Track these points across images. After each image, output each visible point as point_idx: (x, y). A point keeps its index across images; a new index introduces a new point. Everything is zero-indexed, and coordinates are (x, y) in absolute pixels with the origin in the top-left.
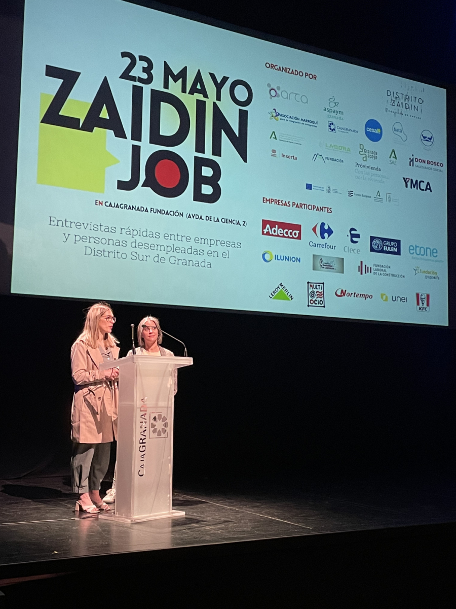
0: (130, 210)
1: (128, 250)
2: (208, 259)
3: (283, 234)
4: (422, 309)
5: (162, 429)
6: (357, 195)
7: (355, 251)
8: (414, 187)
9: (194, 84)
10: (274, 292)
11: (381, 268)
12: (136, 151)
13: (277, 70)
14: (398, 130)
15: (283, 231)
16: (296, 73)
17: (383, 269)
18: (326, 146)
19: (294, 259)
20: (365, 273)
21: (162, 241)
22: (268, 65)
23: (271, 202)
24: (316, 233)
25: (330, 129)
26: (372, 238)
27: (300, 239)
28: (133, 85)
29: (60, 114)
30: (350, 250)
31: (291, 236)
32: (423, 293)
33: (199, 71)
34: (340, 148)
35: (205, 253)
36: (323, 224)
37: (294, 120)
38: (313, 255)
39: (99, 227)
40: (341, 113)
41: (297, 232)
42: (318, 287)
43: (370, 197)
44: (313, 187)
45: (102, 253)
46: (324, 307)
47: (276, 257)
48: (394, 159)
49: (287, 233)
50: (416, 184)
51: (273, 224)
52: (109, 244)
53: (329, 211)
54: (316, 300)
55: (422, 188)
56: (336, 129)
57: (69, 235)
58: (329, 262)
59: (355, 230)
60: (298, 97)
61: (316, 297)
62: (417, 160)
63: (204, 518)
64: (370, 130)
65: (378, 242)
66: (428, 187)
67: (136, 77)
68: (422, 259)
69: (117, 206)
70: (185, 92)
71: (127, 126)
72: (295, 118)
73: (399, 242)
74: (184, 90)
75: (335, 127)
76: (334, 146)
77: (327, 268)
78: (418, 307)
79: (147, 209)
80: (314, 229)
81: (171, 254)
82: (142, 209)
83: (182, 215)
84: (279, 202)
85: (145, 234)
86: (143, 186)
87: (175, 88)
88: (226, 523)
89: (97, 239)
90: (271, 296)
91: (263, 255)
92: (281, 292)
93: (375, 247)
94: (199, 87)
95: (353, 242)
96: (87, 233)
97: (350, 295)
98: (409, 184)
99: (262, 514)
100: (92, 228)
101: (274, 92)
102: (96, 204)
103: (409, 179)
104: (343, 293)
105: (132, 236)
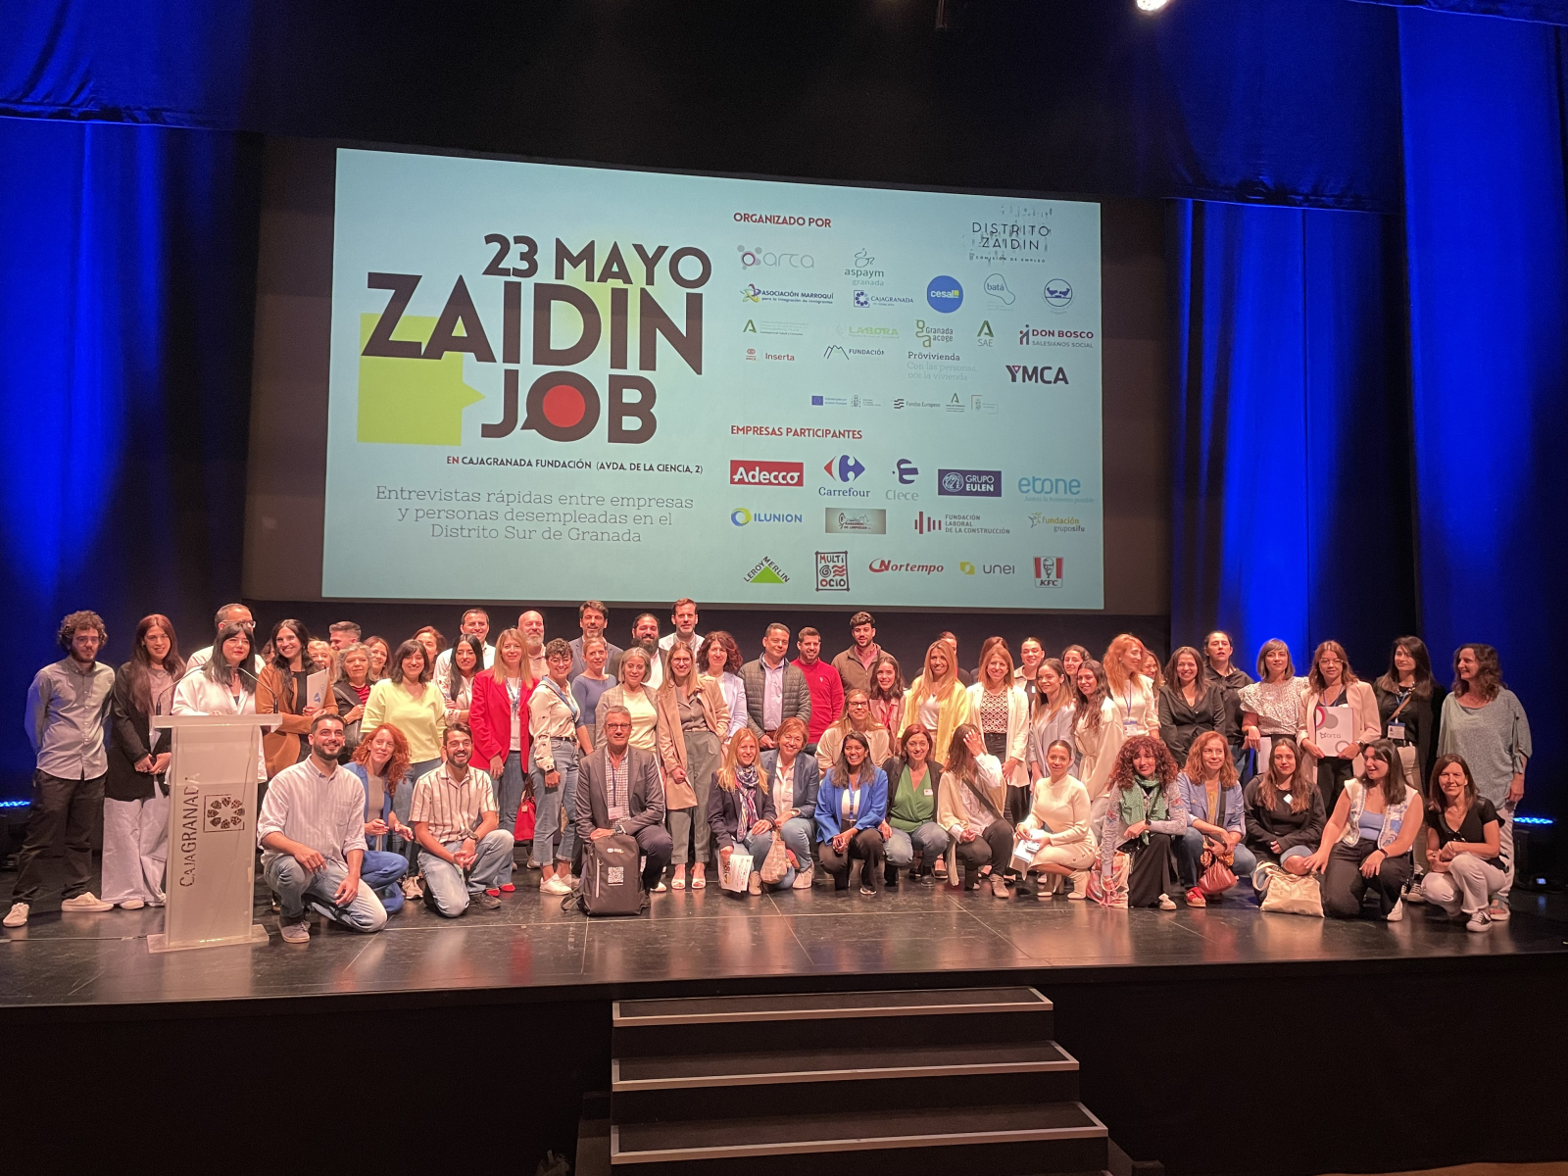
0: (503, 466)
1: (501, 524)
2: (635, 529)
3: (769, 479)
4: (1046, 583)
6: (911, 404)
7: (909, 496)
8: (1030, 379)
10: (753, 572)
11: (961, 521)
12: (511, 378)
13: (755, 221)
14: (996, 288)
15: (770, 474)
16: (792, 222)
17: (966, 521)
18: (850, 331)
19: (789, 518)
20: (929, 530)
21: (556, 507)
22: (738, 217)
24: (831, 474)
25: (858, 302)
26: (942, 473)
27: (802, 485)
28: (506, 282)
30: (896, 496)
31: (785, 482)
32: (1049, 555)
33: (615, 243)
34: (878, 331)
35: (630, 520)
36: (845, 459)
37: (789, 298)
38: (827, 509)
39: (453, 495)
40: (881, 273)
41: (796, 475)
42: (836, 559)
43: (938, 405)
44: (824, 401)
45: (459, 532)
46: (848, 589)
47: (757, 517)
48: (988, 338)
49: (776, 478)
50: (1035, 374)
51: (749, 466)
52: (469, 518)
53: (858, 436)
54: (832, 580)
55: (1046, 378)
56: (869, 302)
57: (407, 509)
58: (858, 518)
59: (910, 462)
60: (796, 260)
61: (832, 574)
62: (1035, 333)
64: (938, 294)
65: (953, 478)
66: (1061, 376)
68: (1046, 500)
69: (482, 462)
71: (496, 342)
72: (789, 295)
73: (997, 475)
74: (590, 277)
75: (867, 299)
76: (867, 329)
77: (853, 528)
78: (1039, 580)
79: (530, 462)
80: (828, 468)
81: (572, 524)
82: (523, 463)
83: (590, 466)
85: (527, 499)
86: (523, 428)
87: (574, 277)
90: (748, 578)
91: (733, 516)
92: (767, 571)
93: (950, 487)
95: (902, 481)
96: (436, 504)
97: (898, 568)
98: (1019, 376)
100: (443, 497)
101: (749, 258)
102: (448, 463)
103: (1019, 367)
104: (885, 566)
105: (507, 503)
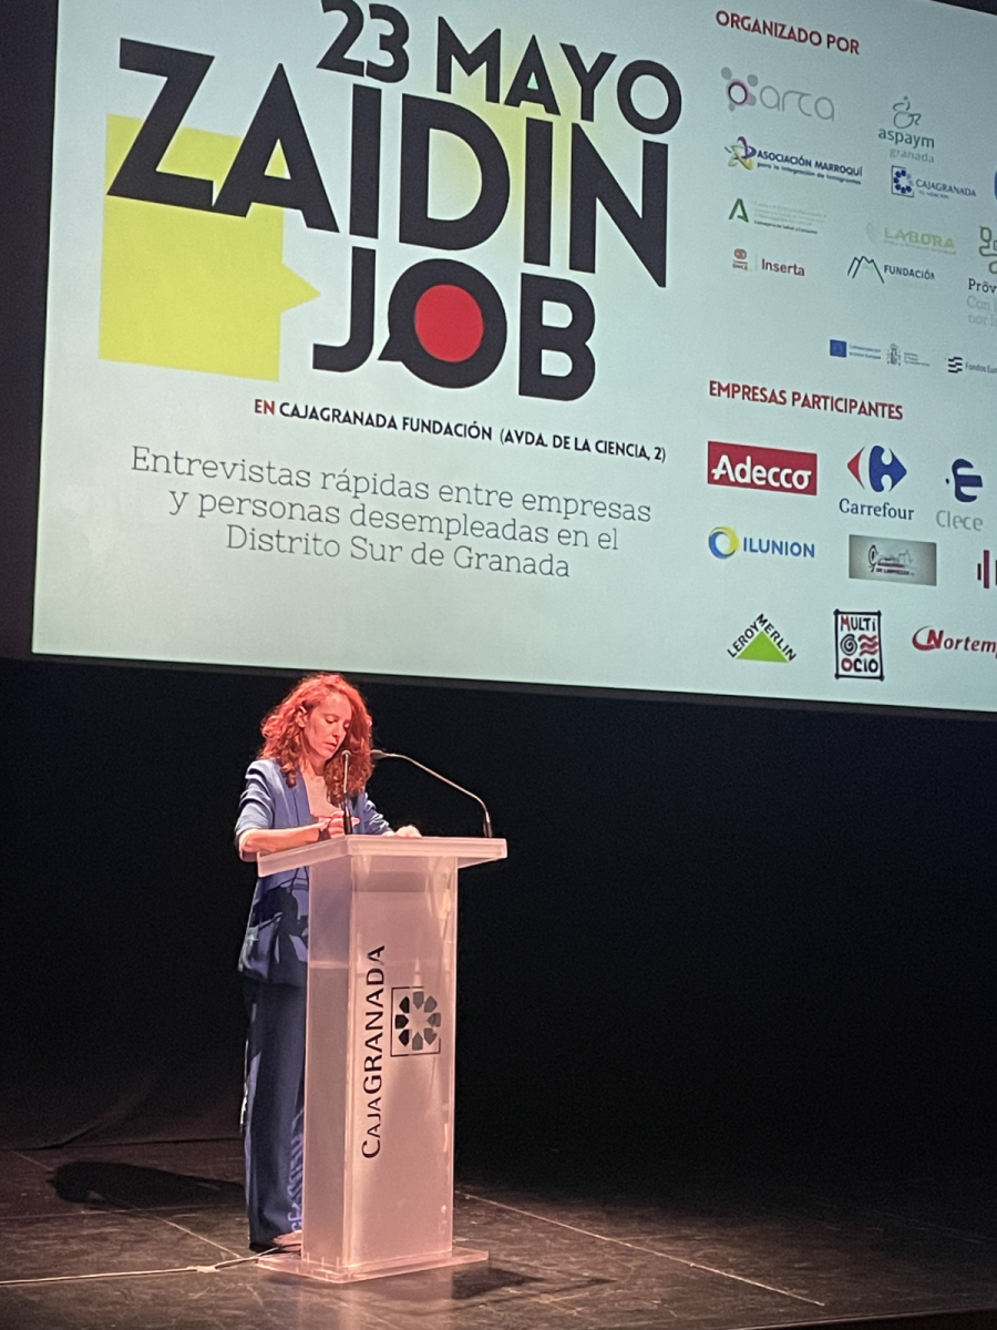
0: (347, 424)
1: (344, 532)
2: (561, 553)
3: (766, 479)
5: (425, 1030)
6: (972, 368)
7: (969, 523)
9: (521, 78)
10: (742, 640)
12: (364, 264)
13: (748, 29)
15: (767, 471)
16: (803, 36)
18: (886, 236)
19: (796, 549)
21: (434, 506)
22: (723, 18)
23: (734, 392)
24: (857, 476)
25: (898, 187)
27: (814, 493)
28: (355, 86)
29: (159, 169)
30: (952, 522)
31: (789, 486)
33: (534, 37)
34: (926, 239)
35: (553, 536)
36: (877, 452)
37: (797, 167)
38: (851, 536)
39: (265, 473)
40: (930, 142)
41: (806, 474)
42: (864, 624)
44: (848, 350)
45: (274, 542)
46: (881, 677)
47: (748, 544)
49: (776, 477)
51: (737, 453)
52: (291, 518)
53: (896, 414)
54: (858, 660)
56: (914, 188)
57: (185, 494)
58: (896, 556)
59: (969, 465)
60: (808, 104)
61: (859, 650)
63: (536, 1269)
67: (363, 63)
69: (314, 415)
70: (497, 101)
71: (340, 197)
72: (798, 162)
74: (492, 95)
75: (911, 182)
76: (910, 233)
77: (889, 571)
79: (392, 420)
80: (853, 466)
81: (458, 540)
82: (381, 421)
83: (489, 436)
84: (754, 394)
85: (388, 487)
86: (381, 358)
87: (467, 90)
88: (597, 1287)
89: (259, 504)
90: (734, 651)
91: (712, 540)
92: (760, 640)
94: (533, 84)
95: (961, 497)
96: (236, 488)
97: (953, 644)
99: (692, 1260)
100: (247, 474)
101: (739, 90)
102: (257, 411)
104: (935, 640)
105: (353, 493)
